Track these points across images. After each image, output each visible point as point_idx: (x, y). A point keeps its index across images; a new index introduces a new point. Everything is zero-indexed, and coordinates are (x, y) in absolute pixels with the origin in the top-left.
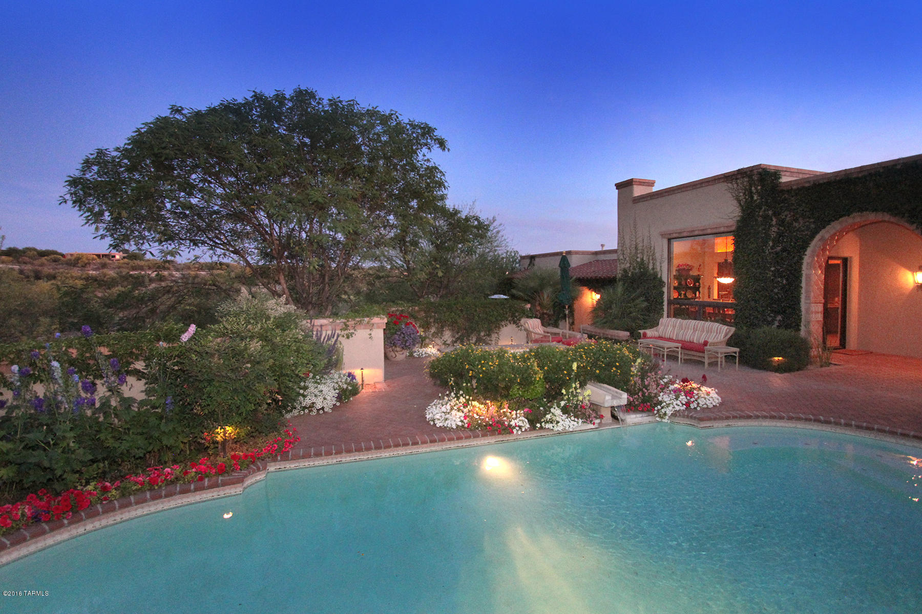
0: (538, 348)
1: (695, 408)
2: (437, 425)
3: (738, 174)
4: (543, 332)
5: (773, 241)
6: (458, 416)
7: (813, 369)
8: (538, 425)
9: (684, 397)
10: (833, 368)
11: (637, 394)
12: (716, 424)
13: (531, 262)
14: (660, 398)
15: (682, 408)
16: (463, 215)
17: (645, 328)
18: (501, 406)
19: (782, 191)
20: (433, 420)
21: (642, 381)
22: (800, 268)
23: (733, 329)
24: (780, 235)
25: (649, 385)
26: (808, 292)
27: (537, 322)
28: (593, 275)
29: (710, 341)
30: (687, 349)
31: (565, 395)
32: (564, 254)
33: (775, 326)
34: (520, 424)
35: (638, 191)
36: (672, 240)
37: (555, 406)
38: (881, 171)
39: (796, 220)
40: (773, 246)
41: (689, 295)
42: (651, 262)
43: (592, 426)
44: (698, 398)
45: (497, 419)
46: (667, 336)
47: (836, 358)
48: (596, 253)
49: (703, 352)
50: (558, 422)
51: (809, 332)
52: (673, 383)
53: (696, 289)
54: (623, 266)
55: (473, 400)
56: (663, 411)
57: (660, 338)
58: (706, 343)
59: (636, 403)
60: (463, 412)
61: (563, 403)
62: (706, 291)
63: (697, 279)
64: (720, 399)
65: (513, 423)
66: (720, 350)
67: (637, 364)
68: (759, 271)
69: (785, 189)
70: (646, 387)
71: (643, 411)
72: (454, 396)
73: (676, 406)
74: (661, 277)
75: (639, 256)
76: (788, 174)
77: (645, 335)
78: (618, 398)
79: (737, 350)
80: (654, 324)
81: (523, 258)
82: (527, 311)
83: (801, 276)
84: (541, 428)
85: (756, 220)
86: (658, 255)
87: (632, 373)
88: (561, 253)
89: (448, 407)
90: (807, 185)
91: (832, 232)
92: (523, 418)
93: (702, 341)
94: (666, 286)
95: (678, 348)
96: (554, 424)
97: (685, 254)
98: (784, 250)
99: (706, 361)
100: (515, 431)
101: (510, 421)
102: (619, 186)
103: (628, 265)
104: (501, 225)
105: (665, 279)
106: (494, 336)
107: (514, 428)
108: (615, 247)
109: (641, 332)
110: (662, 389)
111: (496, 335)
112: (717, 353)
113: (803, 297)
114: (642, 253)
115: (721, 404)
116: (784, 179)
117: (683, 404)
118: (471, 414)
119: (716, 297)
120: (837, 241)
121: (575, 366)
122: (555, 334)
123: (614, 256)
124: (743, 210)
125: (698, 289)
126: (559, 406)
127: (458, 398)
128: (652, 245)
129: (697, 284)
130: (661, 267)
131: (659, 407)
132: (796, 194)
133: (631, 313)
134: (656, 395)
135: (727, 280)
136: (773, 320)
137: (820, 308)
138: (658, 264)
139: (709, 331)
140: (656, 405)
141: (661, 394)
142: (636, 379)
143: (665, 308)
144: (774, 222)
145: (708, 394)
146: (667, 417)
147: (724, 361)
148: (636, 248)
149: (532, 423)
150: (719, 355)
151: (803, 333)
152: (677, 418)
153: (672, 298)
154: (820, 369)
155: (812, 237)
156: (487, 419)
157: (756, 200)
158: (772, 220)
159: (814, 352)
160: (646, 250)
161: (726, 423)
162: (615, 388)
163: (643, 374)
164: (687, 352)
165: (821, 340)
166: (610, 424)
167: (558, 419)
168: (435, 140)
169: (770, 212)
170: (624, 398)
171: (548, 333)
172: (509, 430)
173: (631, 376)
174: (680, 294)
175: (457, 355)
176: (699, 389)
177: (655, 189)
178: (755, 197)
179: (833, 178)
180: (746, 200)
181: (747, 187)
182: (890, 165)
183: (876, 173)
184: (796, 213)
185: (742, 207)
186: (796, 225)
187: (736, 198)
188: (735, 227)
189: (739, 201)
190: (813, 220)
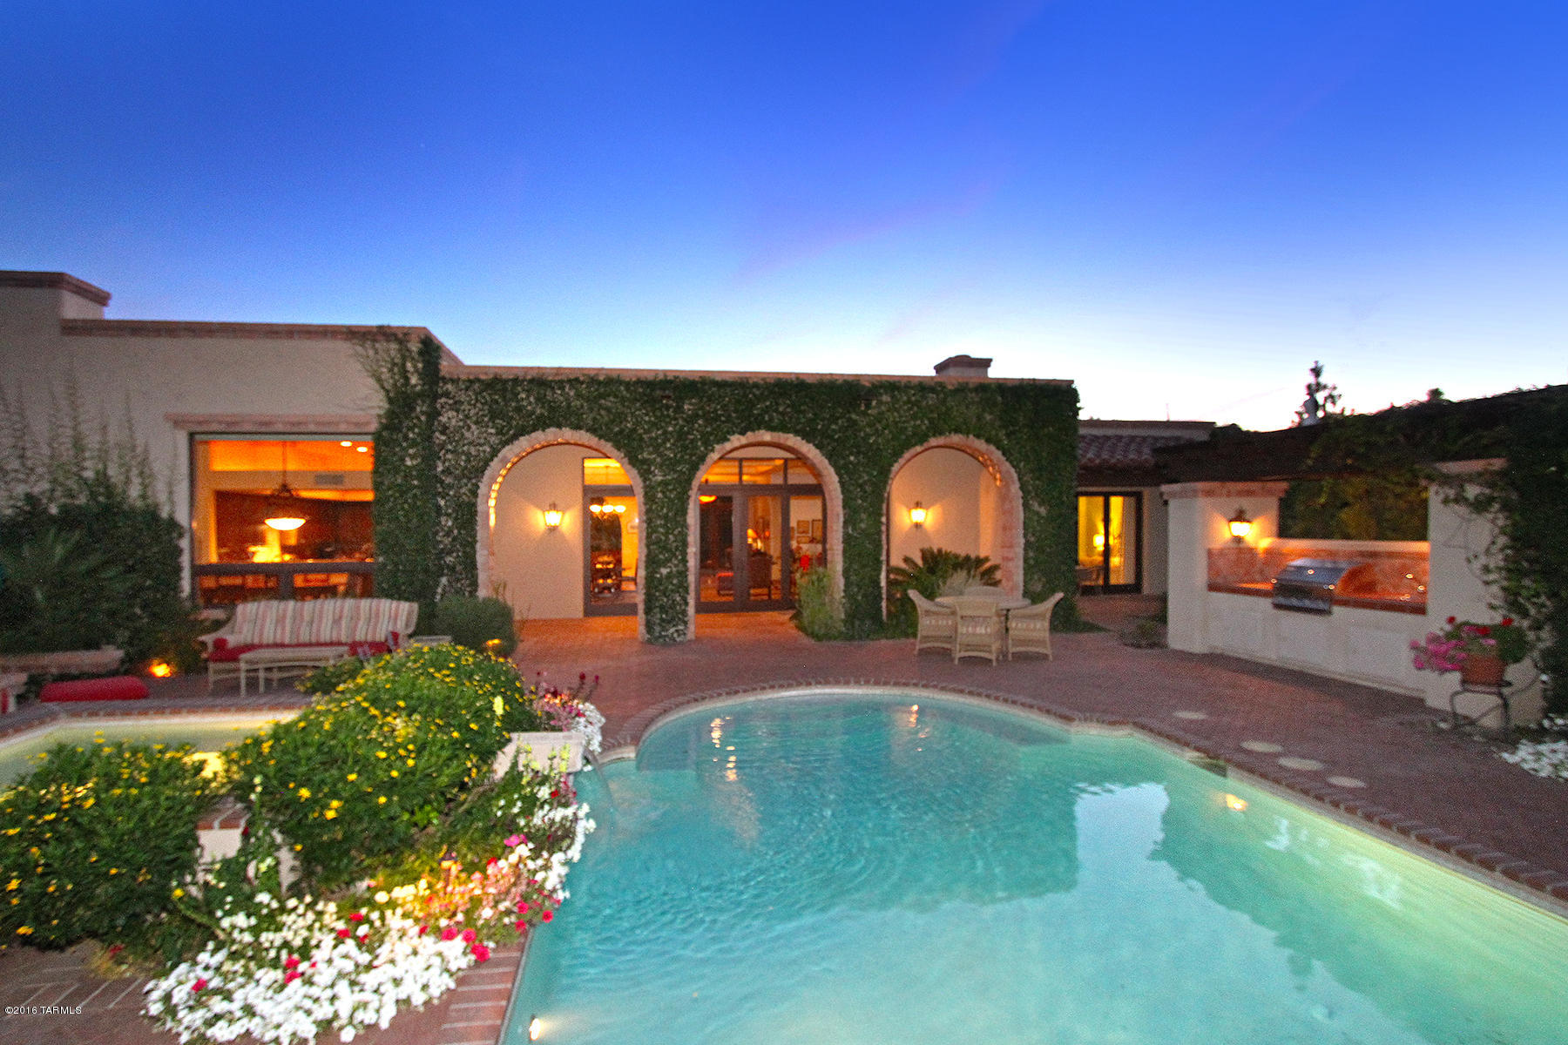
3: (379, 332)
19: (443, 378)
22: (476, 502)
26: (483, 540)
35: (73, 307)
36: (204, 437)
39: (468, 428)
42: (136, 481)
46: (268, 639)
54: (21, 487)
58: (395, 637)
69: (449, 376)
74: (170, 514)
75: (87, 464)
77: (222, 647)
83: (475, 513)
85: (419, 419)
91: (517, 451)
94: (187, 536)
105: (182, 520)
109: (209, 639)
114: (102, 459)
124: (390, 400)
128: (139, 442)
130: (168, 492)
132: (467, 388)
138: (158, 486)
143: (186, 584)
148: (78, 446)
157: (415, 386)
160: (113, 451)
178: (414, 380)
179: (521, 374)
180: (396, 381)
181: (396, 361)
182: (592, 373)
183: (577, 380)
184: (467, 417)
185: (387, 391)
186: (467, 434)
187: (373, 375)
188: (374, 427)
189: (379, 380)
190: (493, 431)
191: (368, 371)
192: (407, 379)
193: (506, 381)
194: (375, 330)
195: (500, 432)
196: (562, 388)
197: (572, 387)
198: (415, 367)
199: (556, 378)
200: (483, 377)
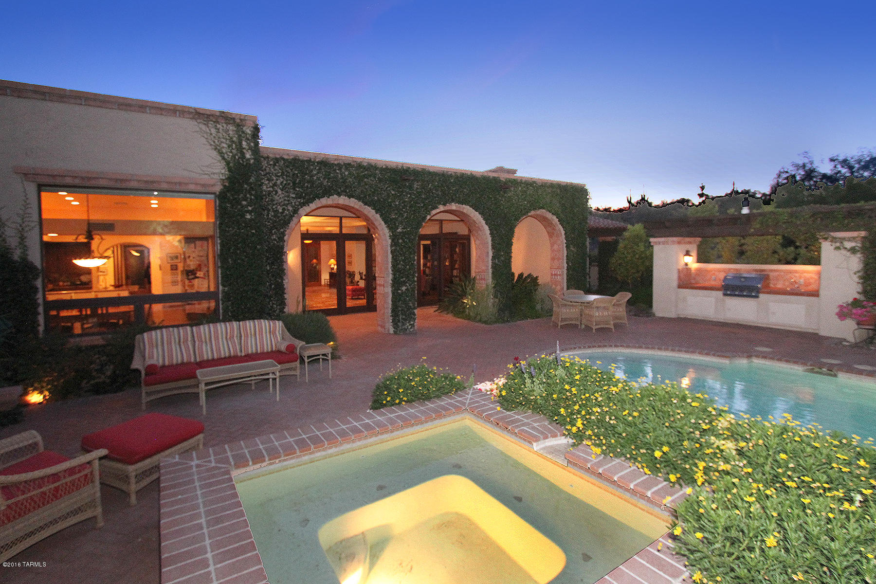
19: (265, 157)
69: (268, 155)
124: (230, 168)
130: (22, 238)
143: (42, 319)
178: (248, 156)
179: (312, 157)
180: (234, 156)
181: (235, 139)
182: (359, 161)
183: (349, 164)
184: (275, 185)
185: (228, 163)
186: (276, 197)
187: (216, 149)
188: (218, 188)
189: (221, 153)
190: (294, 196)
191: (211, 145)
192: (243, 154)
193: (303, 161)
194: (218, 114)
195: (299, 196)
196: (340, 169)
197: (346, 169)
198: (248, 144)
199: (336, 163)
200: (286, 157)
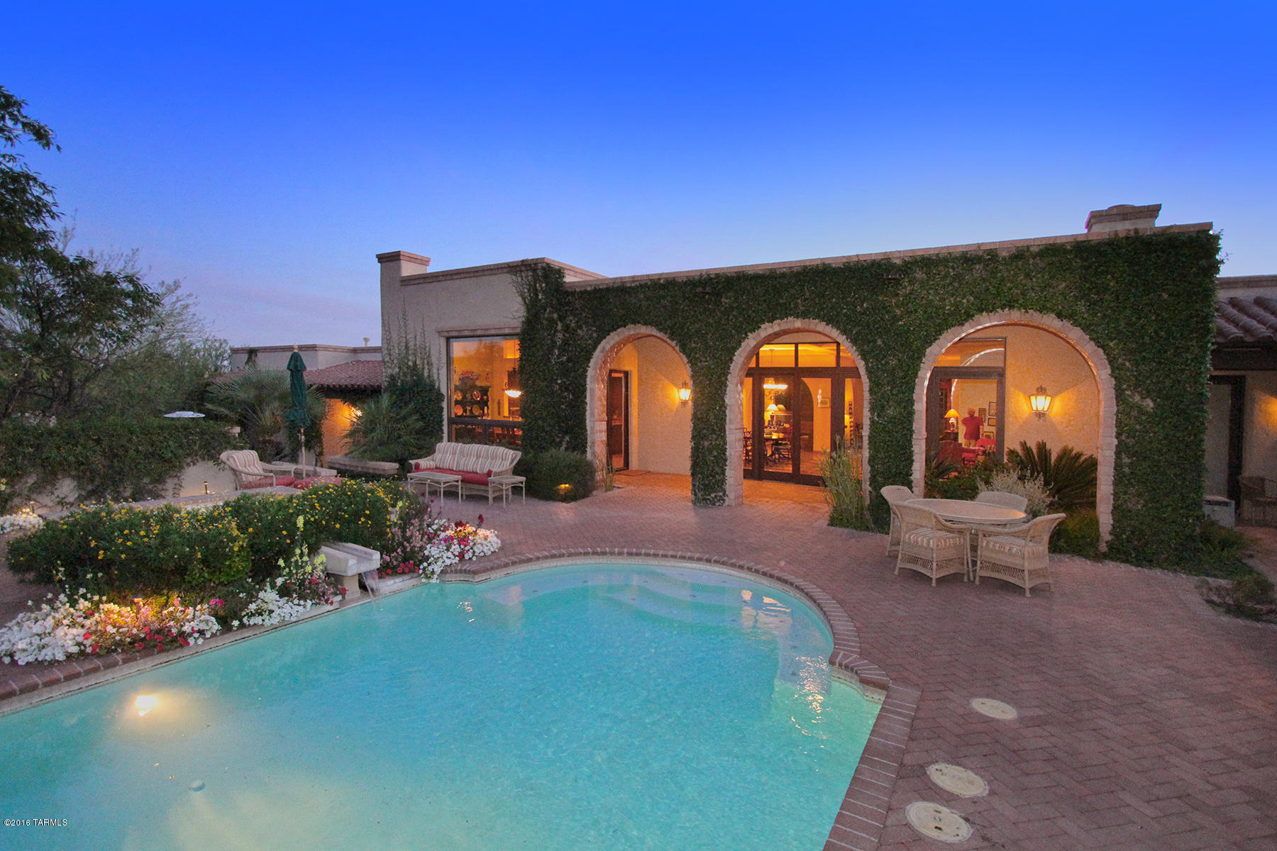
0: (239, 499)
1: (470, 559)
2: (20, 663)
3: (522, 265)
4: (262, 472)
5: (559, 349)
6: (70, 637)
7: (598, 494)
8: (236, 623)
9: (457, 546)
10: (616, 491)
11: (396, 550)
12: (494, 575)
13: (250, 358)
14: (426, 553)
15: (454, 561)
16: (99, 271)
17: (420, 457)
18: (167, 602)
19: (567, 292)
20: (11, 655)
21: (404, 532)
22: (585, 381)
23: (520, 454)
24: (566, 343)
25: (411, 536)
26: (592, 410)
27: (253, 455)
28: (348, 382)
29: (494, 470)
30: (469, 482)
31: (284, 568)
32: (296, 351)
33: (563, 448)
34: (203, 626)
35: (408, 269)
36: (451, 340)
37: (268, 588)
38: (649, 283)
39: (581, 328)
40: (559, 354)
41: (477, 412)
42: (426, 367)
43: (329, 607)
44: (474, 544)
45: (156, 626)
46: (446, 466)
47: (619, 480)
48: (355, 351)
49: (486, 484)
50: (271, 612)
51: (594, 453)
52: (446, 529)
53: (483, 403)
54: (389, 371)
55: (108, 601)
56: (430, 568)
57: (438, 469)
58: (489, 473)
59: (395, 563)
60: (83, 626)
61: (279, 581)
62: (496, 405)
63: (484, 391)
64: (499, 542)
65: (187, 628)
66: (505, 481)
67: (397, 508)
68: (545, 383)
69: (570, 290)
70: (408, 540)
71: (403, 573)
72: (66, 599)
73: (446, 560)
74: (439, 387)
75: (410, 358)
76: (572, 273)
77: (417, 467)
78: (368, 560)
79: (523, 479)
80: (430, 451)
81: (235, 351)
82: (235, 439)
83: (585, 390)
84: (242, 626)
85: (542, 323)
86: (434, 359)
87: (388, 523)
88: (290, 348)
89: (50, 622)
90: (589, 289)
91: (612, 343)
92: (207, 617)
93: (486, 471)
94: (446, 400)
95: (457, 481)
96: (266, 616)
97: (470, 358)
98: (569, 360)
99: (491, 496)
100: (191, 641)
101: (182, 626)
102: (382, 258)
103: (397, 370)
104: (190, 295)
105: (444, 391)
106: (170, 483)
107: (190, 635)
108: (379, 344)
109: (413, 462)
110: (430, 540)
111: (176, 480)
112: (502, 485)
113: (588, 413)
114: (415, 355)
115: (501, 549)
116: (568, 279)
117: (455, 556)
118: (99, 628)
119: (506, 414)
120: (617, 353)
121: (300, 521)
122: (284, 472)
123: (378, 357)
124: (528, 311)
125: (486, 403)
126: (273, 587)
127: (73, 603)
128: (427, 345)
129: (485, 397)
130: (439, 374)
131: (425, 564)
132: (579, 298)
133: (399, 437)
134: (422, 548)
135: (515, 394)
136: (560, 443)
137: (604, 426)
138: (435, 371)
139: (494, 457)
140: (421, 562)
141: (428, 546)
142: (395, 530)
143: (445, 428)
144: (559, 327)
145: (486, 538)
146: (436, 576)
147: (510, 493)
148: (407, 348)
149: (224, 622)
150: (504, 487)
151: (589, 456)
152: (448, 575)
153: (453, 416)
154: (604, 494)
155: (595, 348)
156: (135, 631)
157: (541, 300)
158: (557, 324)
159: (599, 476)
160: (419, 350)
161: (505, 571)
162: (363, 545)
163: (406, 520)
164: (469, 486)
165: (604, 460)
166: (359, 599)
167: (271, 607)
168: (25, 125)
169: (555, 316)
170: (375, 559)
171: (271, 471)
172: (181, 640)
173: (388, 526)
174: (465, 411)
175: (76, 523)
176: (475, 533)
177: (430, 269)
178: (541, 296)
179: (611, 284)
180: (531, 297)
181: (532, 283)
184: (580, 319)
185: (527, 305)
186: (580, 332)
187: (521, 295)
188: (520, 330)
189: (523, 298)
190: (594, 328)
191: (518, 292)
193: (602, 290)
195: (598, 329)
196: (636, 293)
197: (642, 291)
198: (541, 286)
199: (633, 285)
